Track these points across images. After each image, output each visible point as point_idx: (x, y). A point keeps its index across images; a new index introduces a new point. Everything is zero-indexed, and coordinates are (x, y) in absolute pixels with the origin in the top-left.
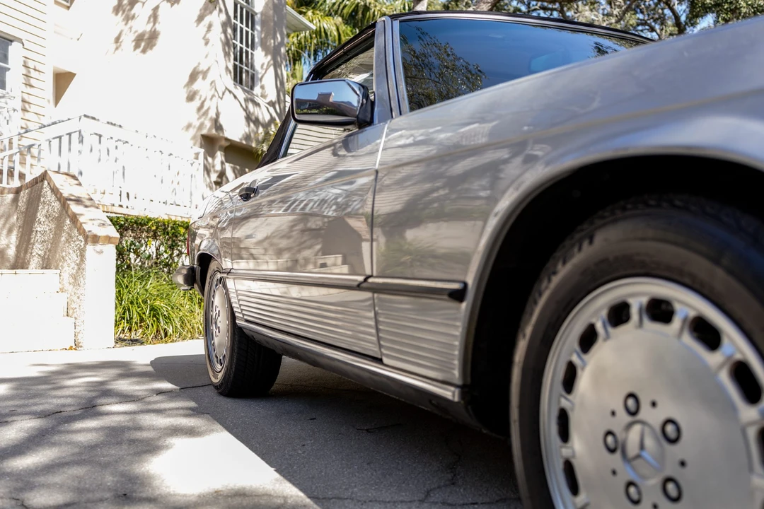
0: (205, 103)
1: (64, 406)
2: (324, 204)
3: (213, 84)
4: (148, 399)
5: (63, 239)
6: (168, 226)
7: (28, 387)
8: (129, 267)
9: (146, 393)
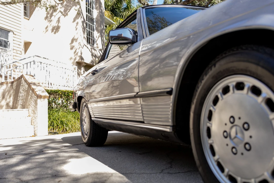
0: (77, 50)
1: (32, 152)
2: (119, 76)
3: (79, 44)
4: (61, 149)
5: (29, 97)
6: (66, 93)
7: (19, 147)
8: (52, 108)
9: (61, 147)
